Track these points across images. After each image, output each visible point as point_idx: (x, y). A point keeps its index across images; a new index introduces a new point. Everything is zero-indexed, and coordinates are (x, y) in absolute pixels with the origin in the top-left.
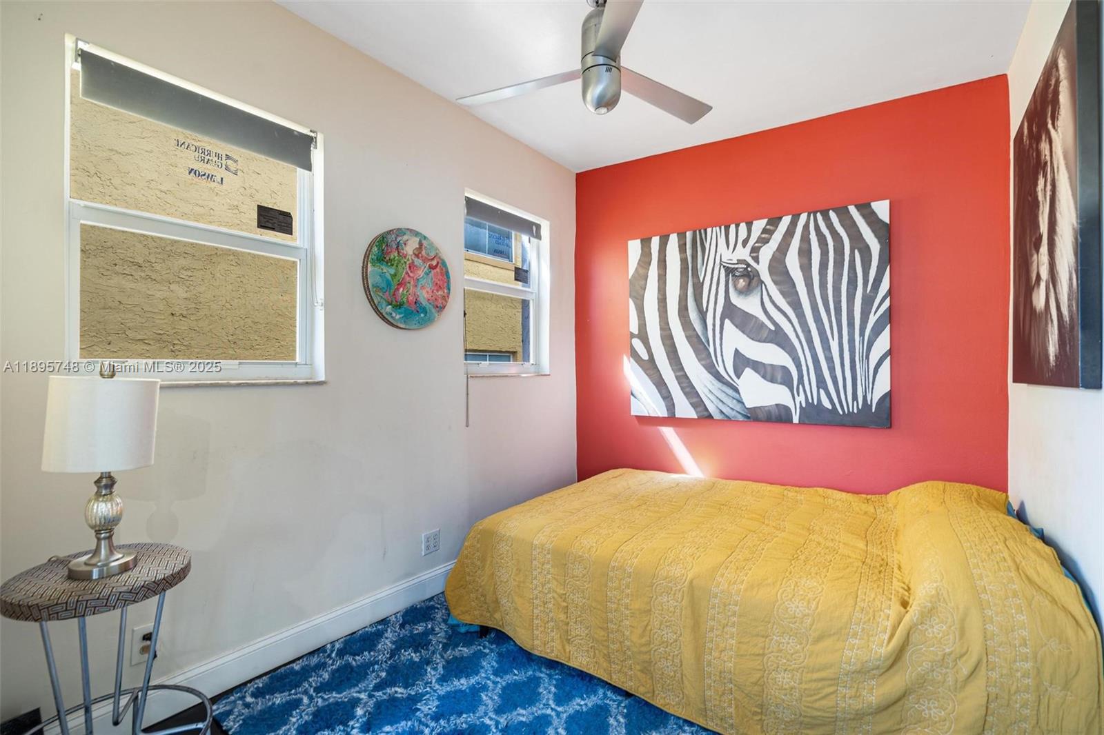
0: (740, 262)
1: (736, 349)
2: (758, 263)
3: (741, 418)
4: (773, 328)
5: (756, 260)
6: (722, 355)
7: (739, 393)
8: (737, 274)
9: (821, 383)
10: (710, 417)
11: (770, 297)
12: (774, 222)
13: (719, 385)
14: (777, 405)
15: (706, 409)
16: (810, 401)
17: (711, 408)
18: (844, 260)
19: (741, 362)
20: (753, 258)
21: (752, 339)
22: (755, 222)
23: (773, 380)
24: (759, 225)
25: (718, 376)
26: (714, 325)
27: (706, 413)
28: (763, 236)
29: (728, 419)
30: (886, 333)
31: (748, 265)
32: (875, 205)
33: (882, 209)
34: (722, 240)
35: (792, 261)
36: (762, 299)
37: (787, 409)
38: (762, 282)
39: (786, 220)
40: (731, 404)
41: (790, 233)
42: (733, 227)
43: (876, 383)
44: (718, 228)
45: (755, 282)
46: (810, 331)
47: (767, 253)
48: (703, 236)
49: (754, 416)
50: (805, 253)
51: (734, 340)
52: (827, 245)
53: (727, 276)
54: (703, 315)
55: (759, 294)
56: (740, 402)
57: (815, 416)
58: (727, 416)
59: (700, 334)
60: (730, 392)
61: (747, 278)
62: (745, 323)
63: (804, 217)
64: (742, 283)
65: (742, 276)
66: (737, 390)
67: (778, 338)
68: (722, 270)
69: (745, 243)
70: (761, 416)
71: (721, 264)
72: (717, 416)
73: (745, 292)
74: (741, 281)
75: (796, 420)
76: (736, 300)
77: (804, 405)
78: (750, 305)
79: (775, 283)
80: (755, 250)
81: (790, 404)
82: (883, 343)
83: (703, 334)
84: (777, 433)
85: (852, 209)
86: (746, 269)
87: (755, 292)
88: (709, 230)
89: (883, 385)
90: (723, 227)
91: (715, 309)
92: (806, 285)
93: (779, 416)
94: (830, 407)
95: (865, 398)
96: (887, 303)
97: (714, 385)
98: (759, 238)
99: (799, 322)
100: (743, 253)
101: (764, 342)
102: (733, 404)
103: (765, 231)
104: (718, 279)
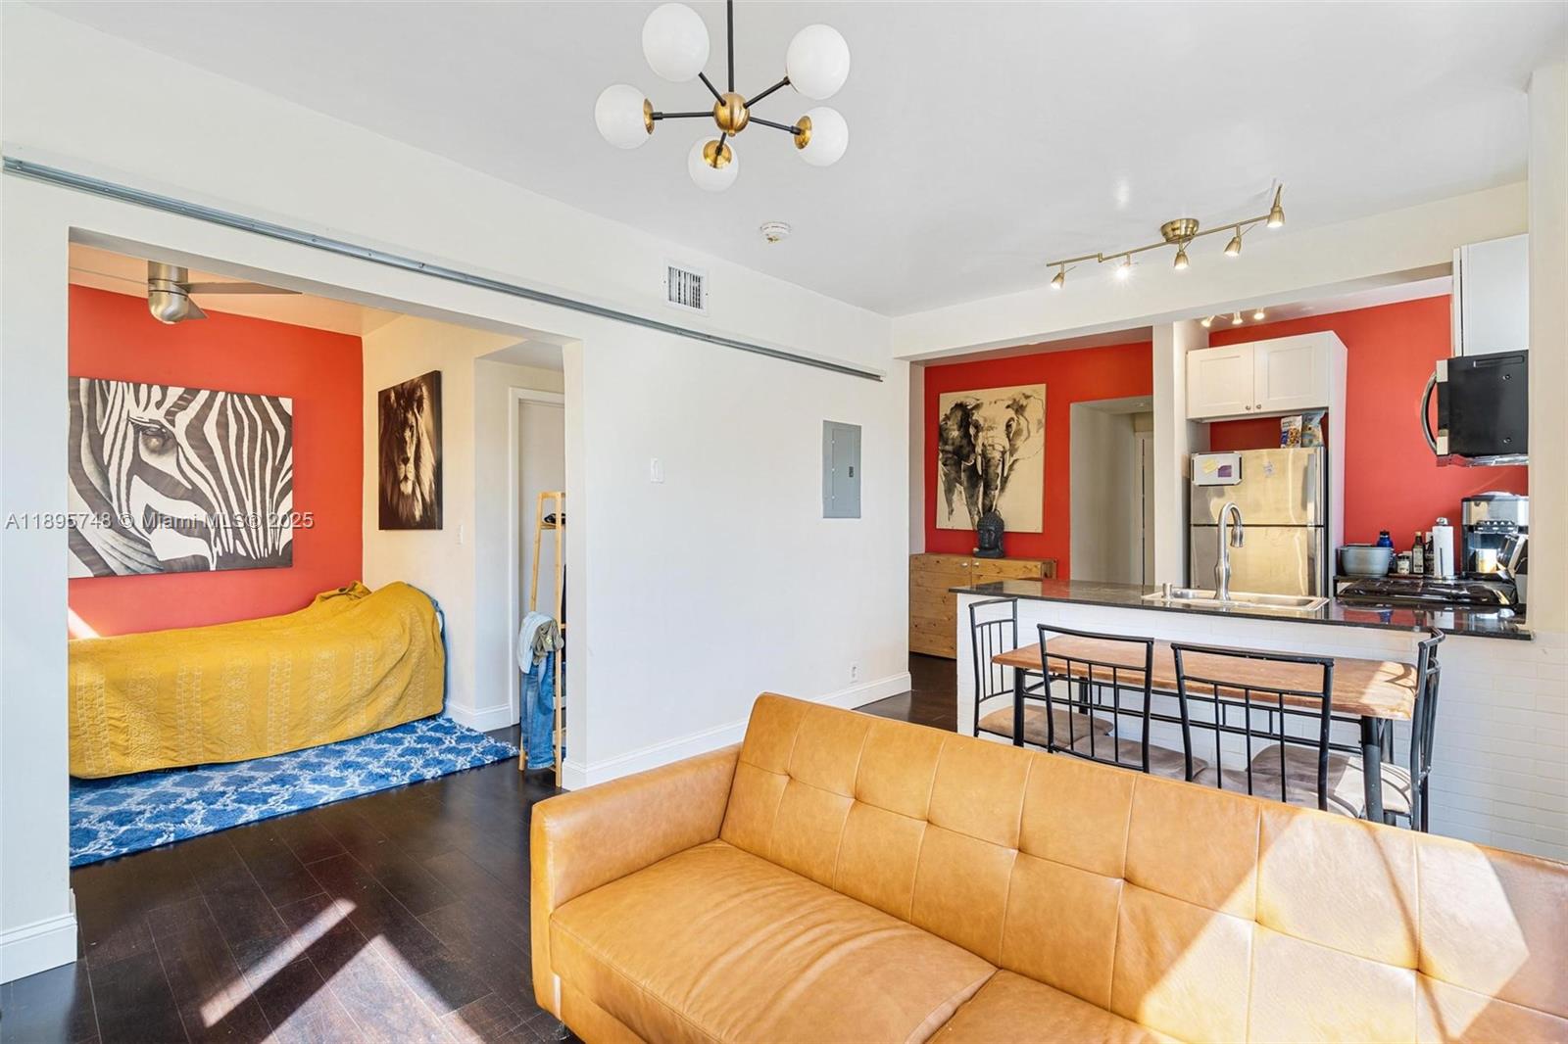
0: (152, 421)
1: (147, 505)
2: (174, 426)
3: (152, 571)
4: (190, 487)
5: (173, 423)
6: (129, 512)
7: (150, 547)
8: (149, 433)
9: (237, 535)
10: (112, 574)
11: (187, 459)
12: (192, 392)
13: (125, 541)
14: (194, 556)
15: (107, 566)
16: (227, 550)
17: (113, 565)
18: (257, 437)
20: (168, 420)
21: (167, 496)
22: (170, 388)
23: (189, 534)
24: (174, 393)
25: (123, 532)
26: (119, 481)
27: (106, 571)
28: (180, 402)
29: (137, 574)
30: (290, 496)
31: (163, 426)
32: (282, 400)
33: (287, 404)
34: (130, 397)
35: (210, 430)
36: (178, 460)
37: (204, 559)
38: (178, 444)
39: (204, 395)
40: (139, 562)
41: (208, 405)
42: (144, 388)
43: (282, 533)
44: (125, 384)
45: (170, 443)
46: (227, 492)
47: (183, 419)
48: (105, 387)
49: (167, 569)
50: (222, 425)
51: (143, 495)
52: (243, 422)
53: (136, 433)
54: (103, 470)
55: (175, 455)
56: (152, 556)
57: (229, 561)
58: (134, 571)
59: (98, 488)
60: (140, 547)
61: (166, 442)
62: (159, 481)
63: (221, 396)
64: (154, 442)
65: (155, 435)
66: (148, 546)
67: (195, 496)
68: (130, 425)
69: (159, 405)
70: (176, 567)
71: (128, 420)
72: (121, 571)
73: (159, 451)
74: (154, 440)
75: (213, 567)
76: (145, 456)
77: (221, 554)
78: (166, 464)
79: (192, 447)
80: (170, 415)
81: (208, 554)
82: (287, 503)
83: (103, 489)
84: (197, 581)
85: (264, 399)
86: (160, 430)
87: (171, 453)
88: (113, 384)
89: (287, 535)
90: (131, 385)
91: (119, 464)
92: (224, 453)
93: (198, 565)
94: (245, 554)
95: (274, 545)
96: (290, 475)
97: (119, 542)
98: (175, 403)
99: (217, 484)
100: (159, 415)
101: (181, 499)
102: (144, 559)
103: (181, 398)
104: (125, 434)
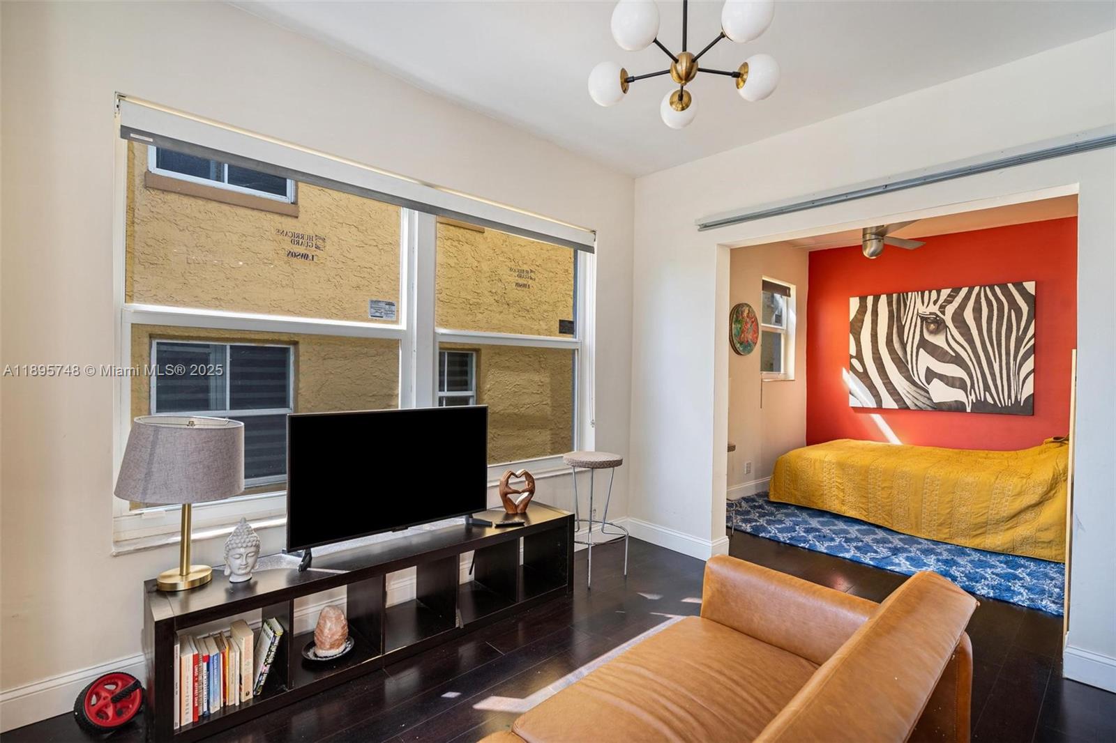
0: (931, 314)
1: (928, 367)
2: (944, 315)
3: (929, 409)
4: (954, 354)
5: (943, 313)
6: (917, 371)
7: (929, 393)
8: (929, 321)
9: (987, 388)
10: (908, 408)
11: (952, 336)
12: (956, 290)
13: (915, 388)
14: (956, 401)
15: (905, 403)
16: (979, 399)
17: (908, 402)
18: (1004, 315)
19: (930, 375)
20: (941, 312)
21: (940, 361)
22: (942, 290)
23: (953, 386)
24: (945, 293)
25: (914, 383)
26: (912, 352)
27: (905, 406)
28: (948, 299)
29: (921, 409)
30: (1031, 359)
31: (937, 316)
32: (1025, 284)
33: (1030, 286)
34: (919, 300)
35: (968, 315)
36: (946, 337)
37: (963, 404)
38: (947, 327)
39: (965, 290)
40: (922, 402)
41: (967, 298)
42: (927, 293)
43: (1024, 388)
44: (916, 293)
45: (941, 327)
46: (980, 357)
47: (950, 309)
48: (905, 297)
49: (939, 408)
50: (977, 310)
51: (926, 361)
52: (992, 306)
53: (922, 322)
54: (904, 346)
55: (945, 334)
56: (930, 399)
57: (981, 407)
58: (921, 408)
59: (901, 356)
60: (923, 393)
61: (938, 324)
62: (934, 351)
63: (977, 289)
64: (932, 326)
65: (932, 323)
66: (928, 392)
67: (958, 360)
68: (919, 318)
69: (935, 302)
70: (944, 408)
71: (918, 315)
72: (912, 407)
73: (934, 332)
74: (932, 325)
75: (969, 410)
76: (927, 336)
77: (974, 401)
78: (939, 340)
79: (956, 327)
80: (942, 308)
81: (963, 399)
82: (1029, 364)
83: (904, 357)
84: (956, 418)
85: (1010, 286)
86: (936, 318)
87: (942, 332)
88: (910, 294)
89: (1028, 389)
90: (920, 293)
91: (912, 339)
92: (978, 330)
93: (958, 408)
94: (992, 403)
95: (1016, 397)
96: (1032, 342)
97: (912, 389)
98: (945, 299)
99: (972, 352)
100: (934, 309)
101: (948, 362)
102: (925, 400)
103: (949, 296)
104: (916, 323)
